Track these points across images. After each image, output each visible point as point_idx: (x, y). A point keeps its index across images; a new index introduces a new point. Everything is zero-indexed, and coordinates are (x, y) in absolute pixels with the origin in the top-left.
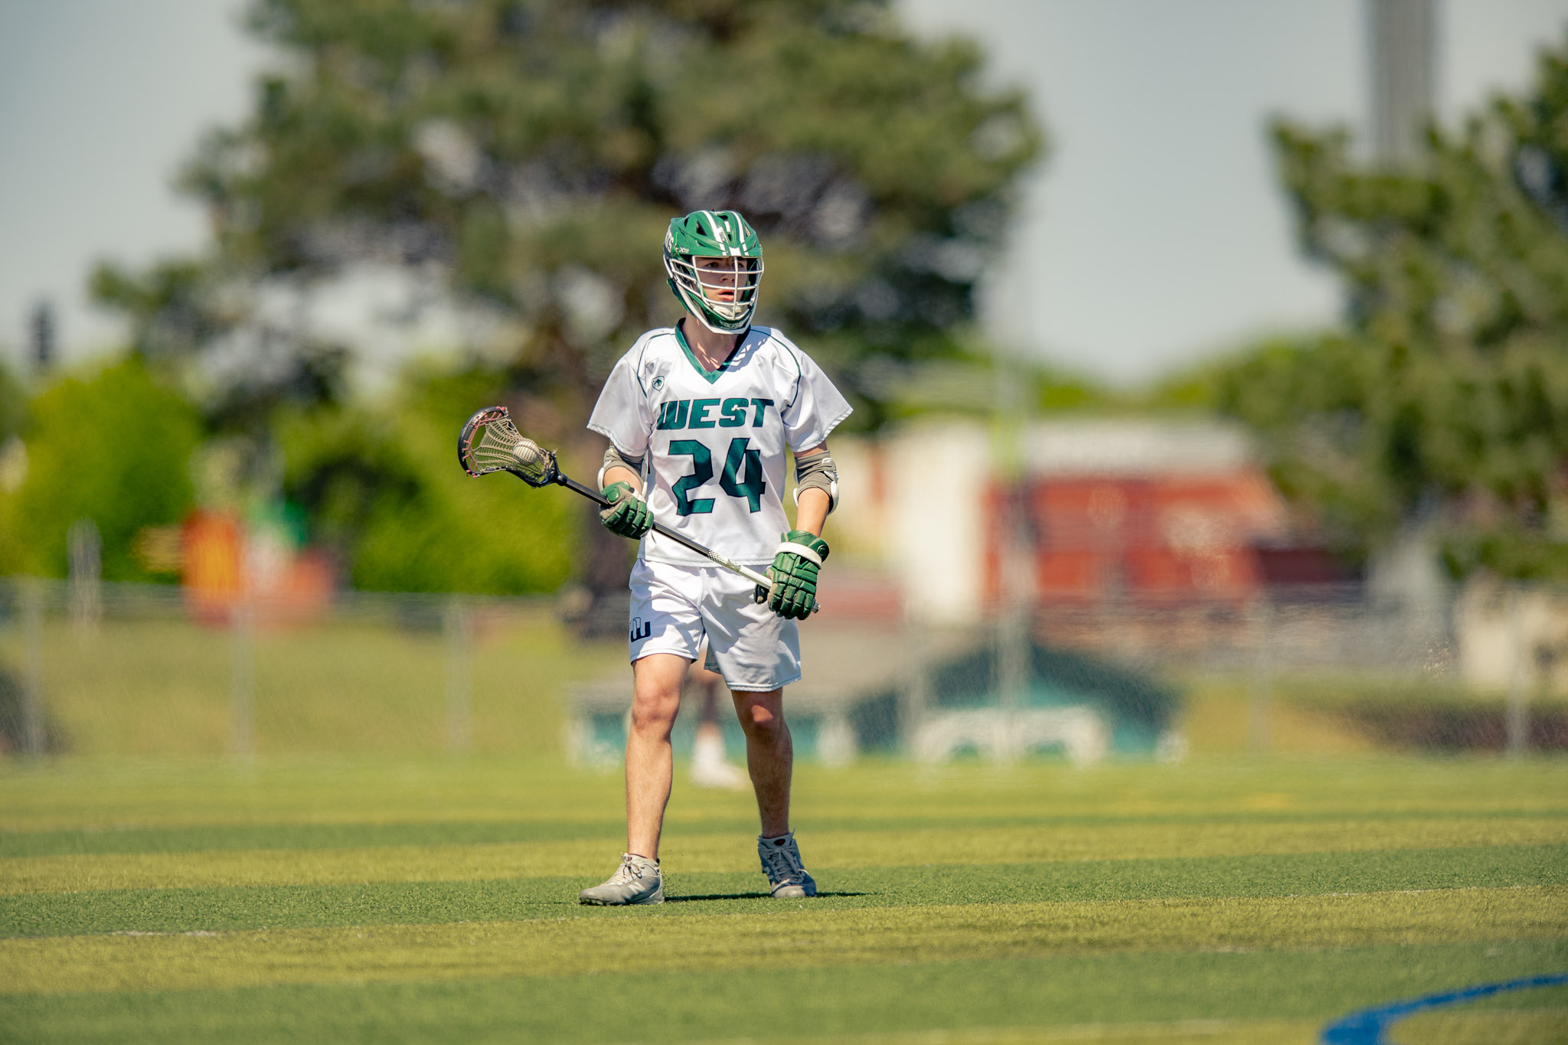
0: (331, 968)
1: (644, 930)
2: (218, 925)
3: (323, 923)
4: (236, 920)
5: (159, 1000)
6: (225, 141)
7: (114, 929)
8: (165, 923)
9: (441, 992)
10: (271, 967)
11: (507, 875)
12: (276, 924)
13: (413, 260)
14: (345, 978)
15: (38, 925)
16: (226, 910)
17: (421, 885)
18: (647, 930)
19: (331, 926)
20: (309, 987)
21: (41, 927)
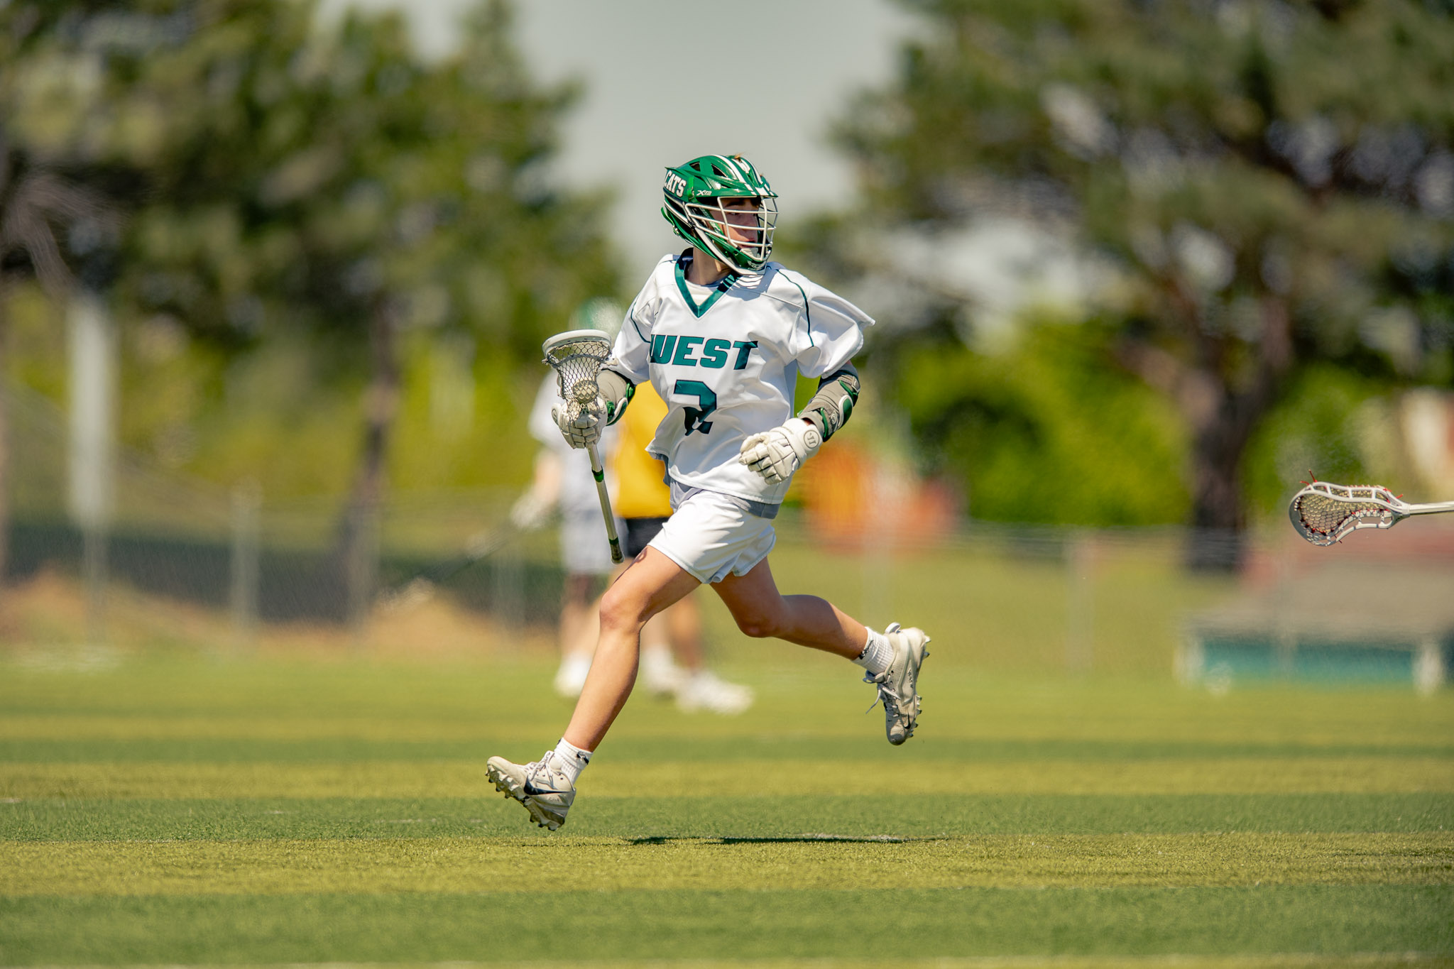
0: (1013, 874)
1: (1298, 846)
2: (899, 830)
3: (997, 831)
4: (915, 825)
5: (857, 899)
6: (867, 99)
7: (803, 831)
8: (849, 827)
9: (1119, 898)
10: (958, 871)
11: (1160, 791)
12: (954, 830)
13: (1039, 216)
14: (1027, 882)
15: (731, 826)
16: (904, 816)
17: (1084, 798)
18: (1301, 846)
19: (1005, 834)
20: (995, 890)
21: (735, 827)
